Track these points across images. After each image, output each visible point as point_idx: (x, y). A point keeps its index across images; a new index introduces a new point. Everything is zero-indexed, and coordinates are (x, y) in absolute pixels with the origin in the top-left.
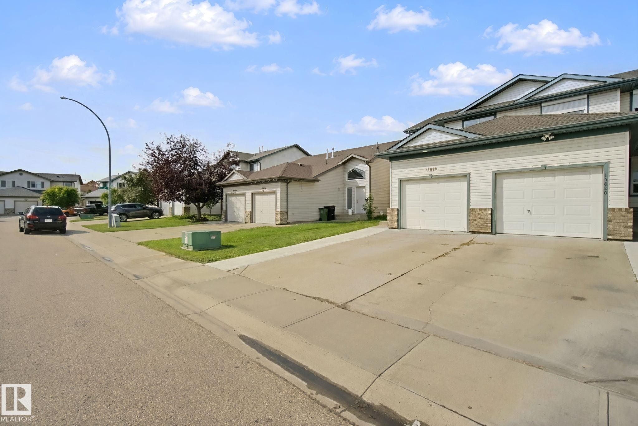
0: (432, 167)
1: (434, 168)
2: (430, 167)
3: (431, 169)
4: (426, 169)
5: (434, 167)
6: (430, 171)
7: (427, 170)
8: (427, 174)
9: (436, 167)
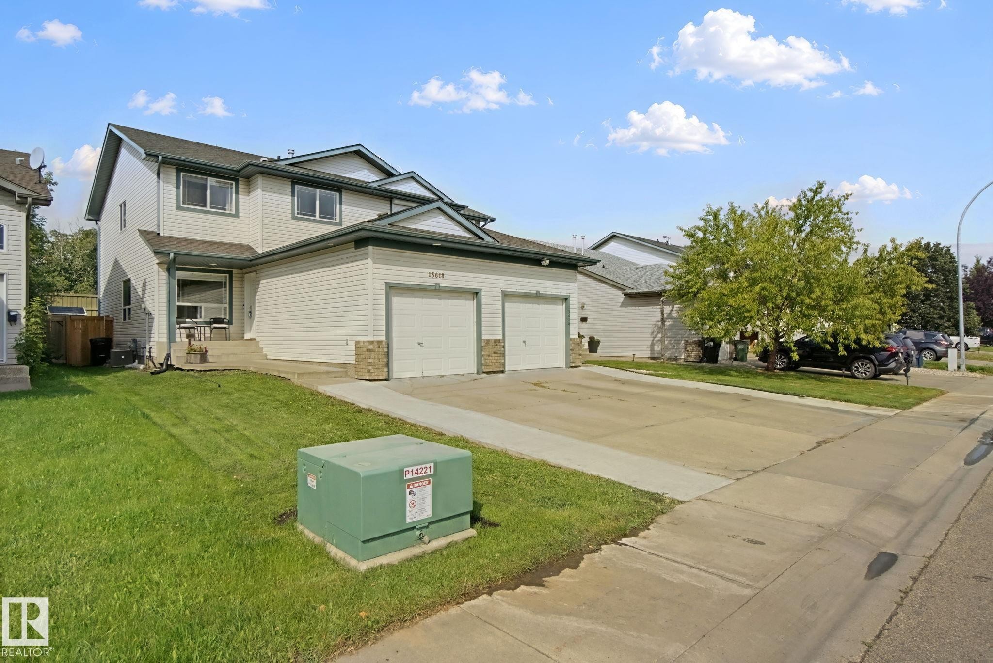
0: (439, 272)
1: (440, 274)
2: (435, 272)
3: (436, 274)
4: (430, 273)
5: (441, 272)
6: (435, 277)
7: (431, 275)
8: (431, 282)
9: (444, 272)
